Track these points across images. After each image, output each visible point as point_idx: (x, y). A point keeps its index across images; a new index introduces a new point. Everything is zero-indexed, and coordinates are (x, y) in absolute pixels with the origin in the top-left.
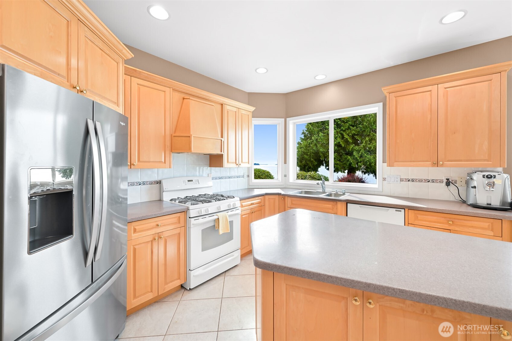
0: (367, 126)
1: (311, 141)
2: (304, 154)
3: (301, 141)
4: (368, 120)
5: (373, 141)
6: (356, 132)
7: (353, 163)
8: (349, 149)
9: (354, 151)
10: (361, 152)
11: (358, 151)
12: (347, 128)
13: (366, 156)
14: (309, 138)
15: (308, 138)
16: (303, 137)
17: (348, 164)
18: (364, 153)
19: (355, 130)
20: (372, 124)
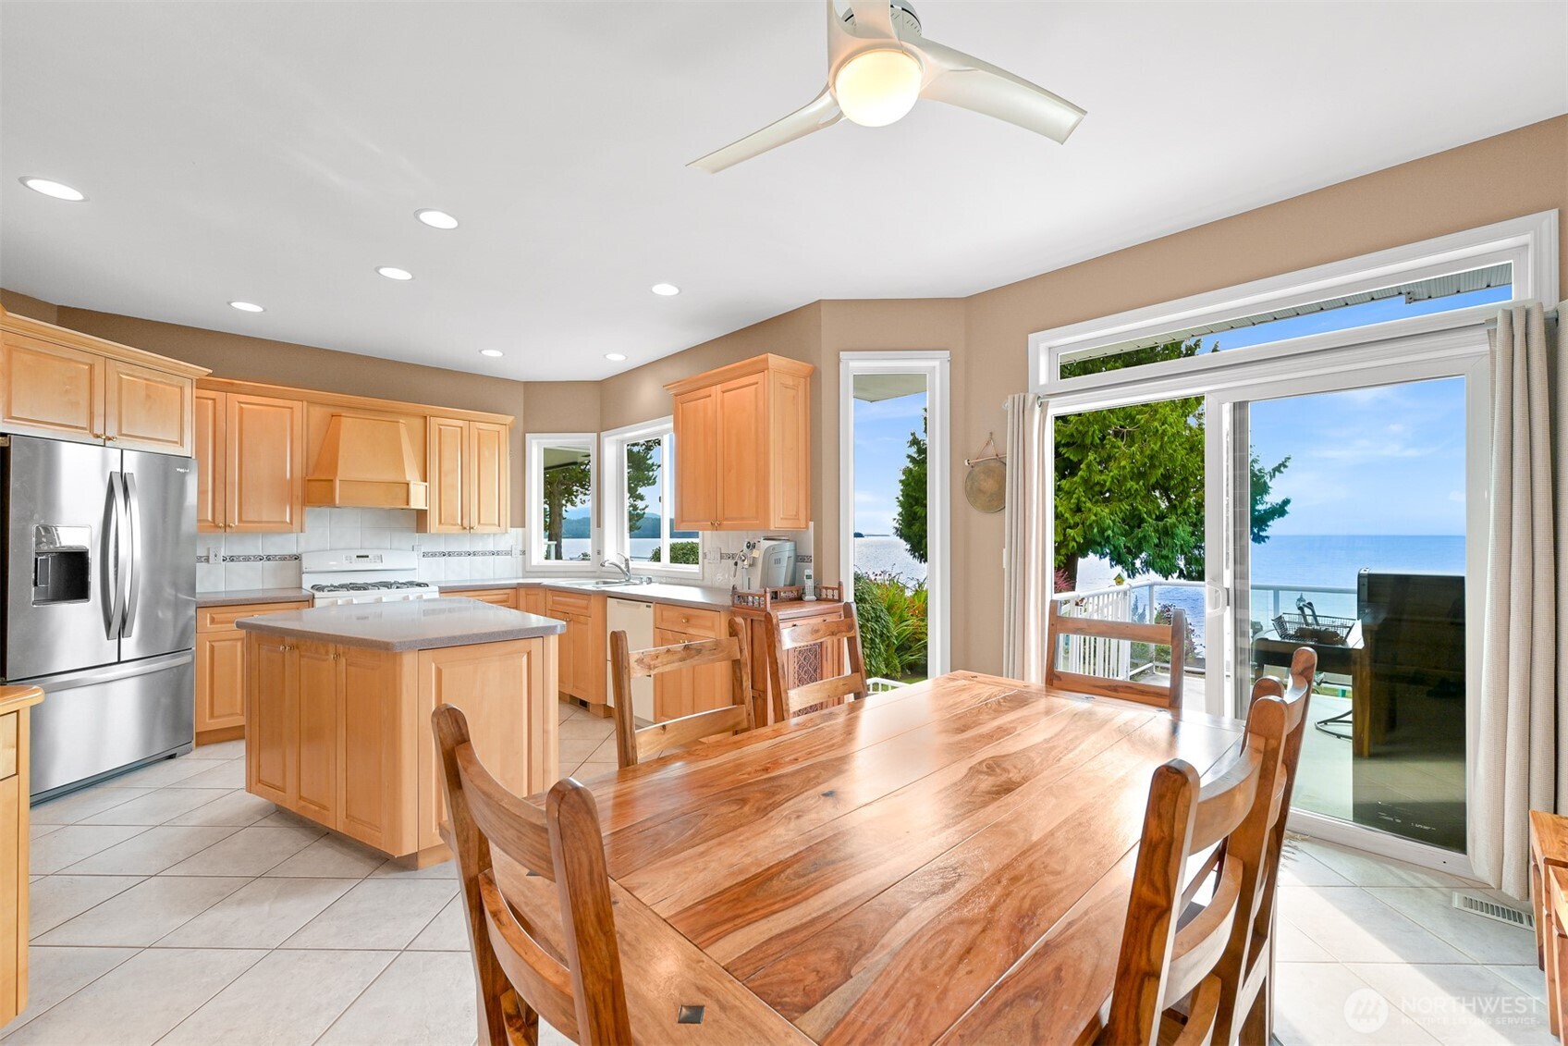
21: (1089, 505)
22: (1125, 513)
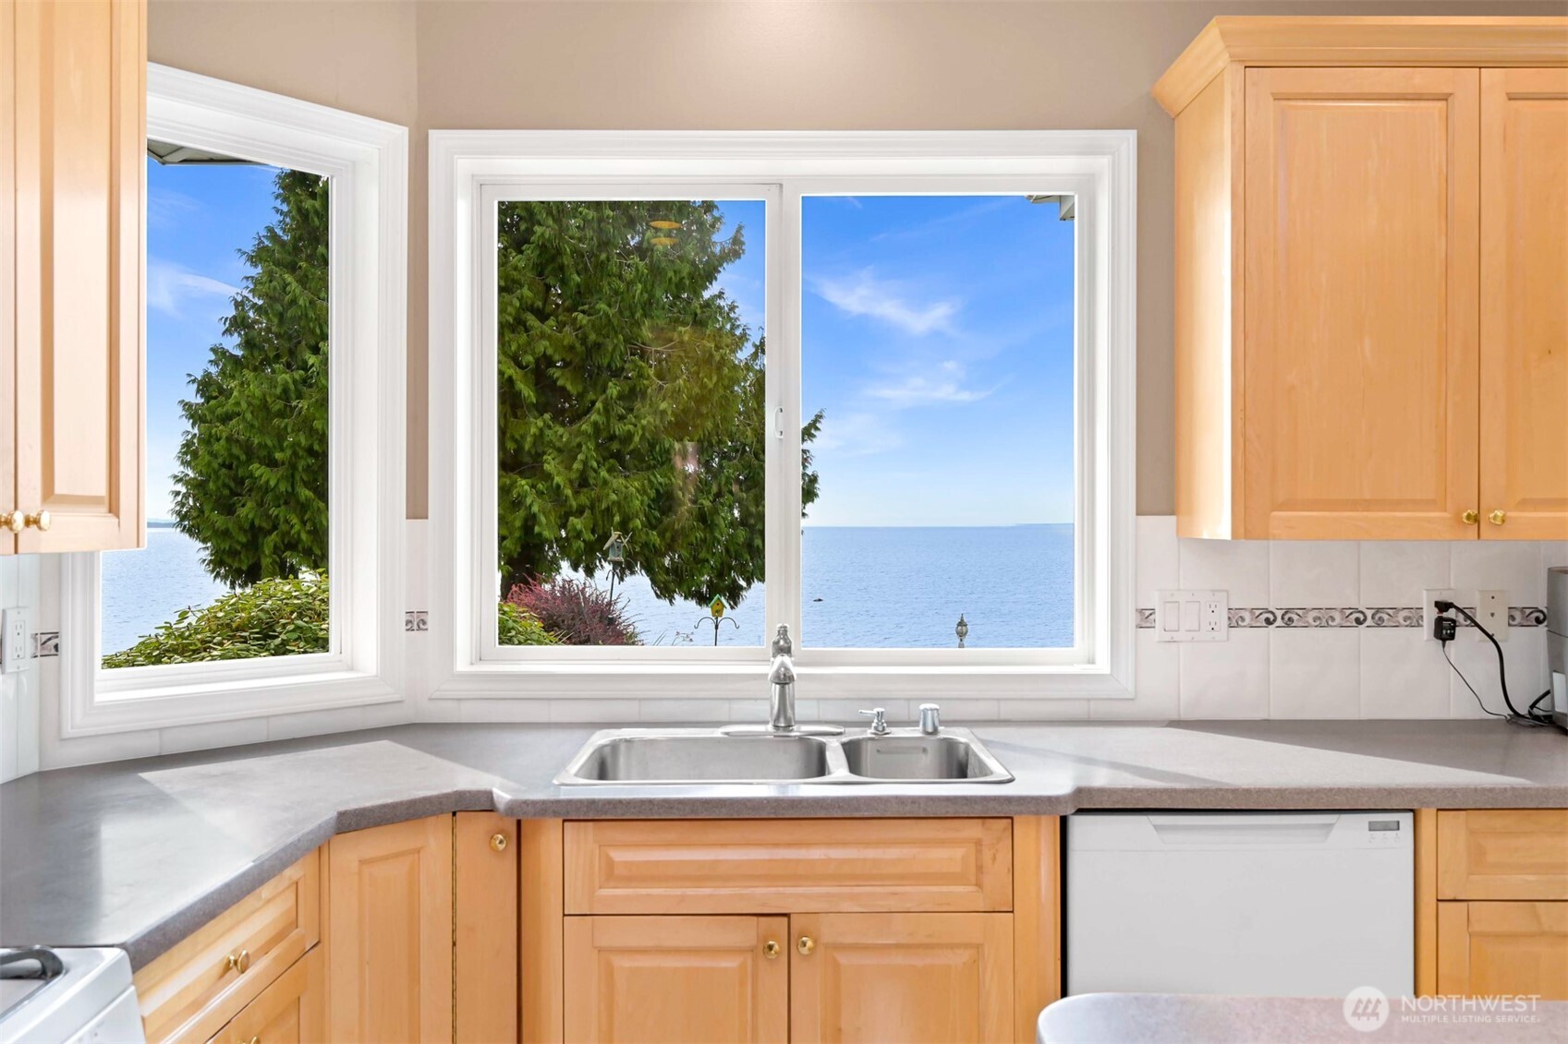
0: (615, 322)
1: (299, 374)
2: (249, 461)
3: (223, 372)
4: (616, 293)
5: (638, 405)
6: (555, 351)
7: (543, 519)
8: (523, 437)
9: (544, 453)
10: (580, 457)
11: (568, 454)
12: (511, 321)
13: (605, 482)
14: (278, 357)
15: (271, 355)
16: (233, 344)
17: (518, 524)
18: (595, 465)
19: (549, 338)
20: (638, 315)
21: (603, 473)
22: (657, 491)
